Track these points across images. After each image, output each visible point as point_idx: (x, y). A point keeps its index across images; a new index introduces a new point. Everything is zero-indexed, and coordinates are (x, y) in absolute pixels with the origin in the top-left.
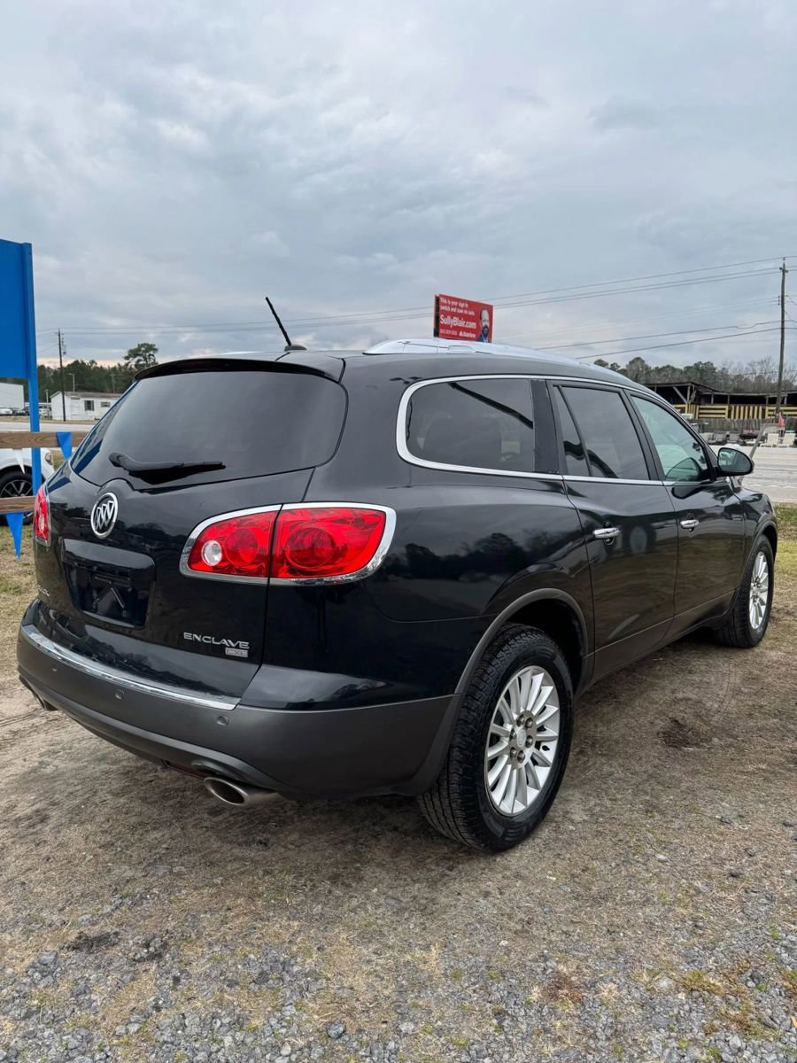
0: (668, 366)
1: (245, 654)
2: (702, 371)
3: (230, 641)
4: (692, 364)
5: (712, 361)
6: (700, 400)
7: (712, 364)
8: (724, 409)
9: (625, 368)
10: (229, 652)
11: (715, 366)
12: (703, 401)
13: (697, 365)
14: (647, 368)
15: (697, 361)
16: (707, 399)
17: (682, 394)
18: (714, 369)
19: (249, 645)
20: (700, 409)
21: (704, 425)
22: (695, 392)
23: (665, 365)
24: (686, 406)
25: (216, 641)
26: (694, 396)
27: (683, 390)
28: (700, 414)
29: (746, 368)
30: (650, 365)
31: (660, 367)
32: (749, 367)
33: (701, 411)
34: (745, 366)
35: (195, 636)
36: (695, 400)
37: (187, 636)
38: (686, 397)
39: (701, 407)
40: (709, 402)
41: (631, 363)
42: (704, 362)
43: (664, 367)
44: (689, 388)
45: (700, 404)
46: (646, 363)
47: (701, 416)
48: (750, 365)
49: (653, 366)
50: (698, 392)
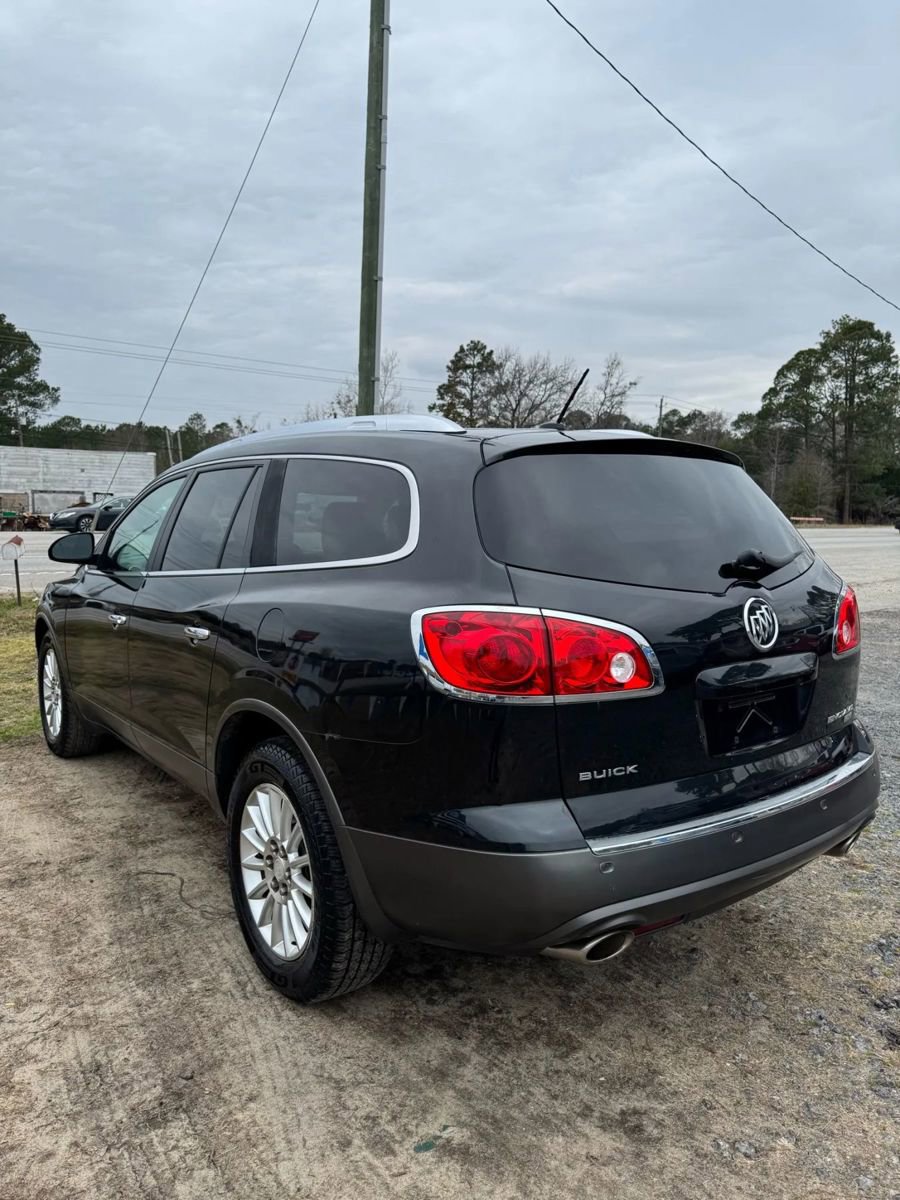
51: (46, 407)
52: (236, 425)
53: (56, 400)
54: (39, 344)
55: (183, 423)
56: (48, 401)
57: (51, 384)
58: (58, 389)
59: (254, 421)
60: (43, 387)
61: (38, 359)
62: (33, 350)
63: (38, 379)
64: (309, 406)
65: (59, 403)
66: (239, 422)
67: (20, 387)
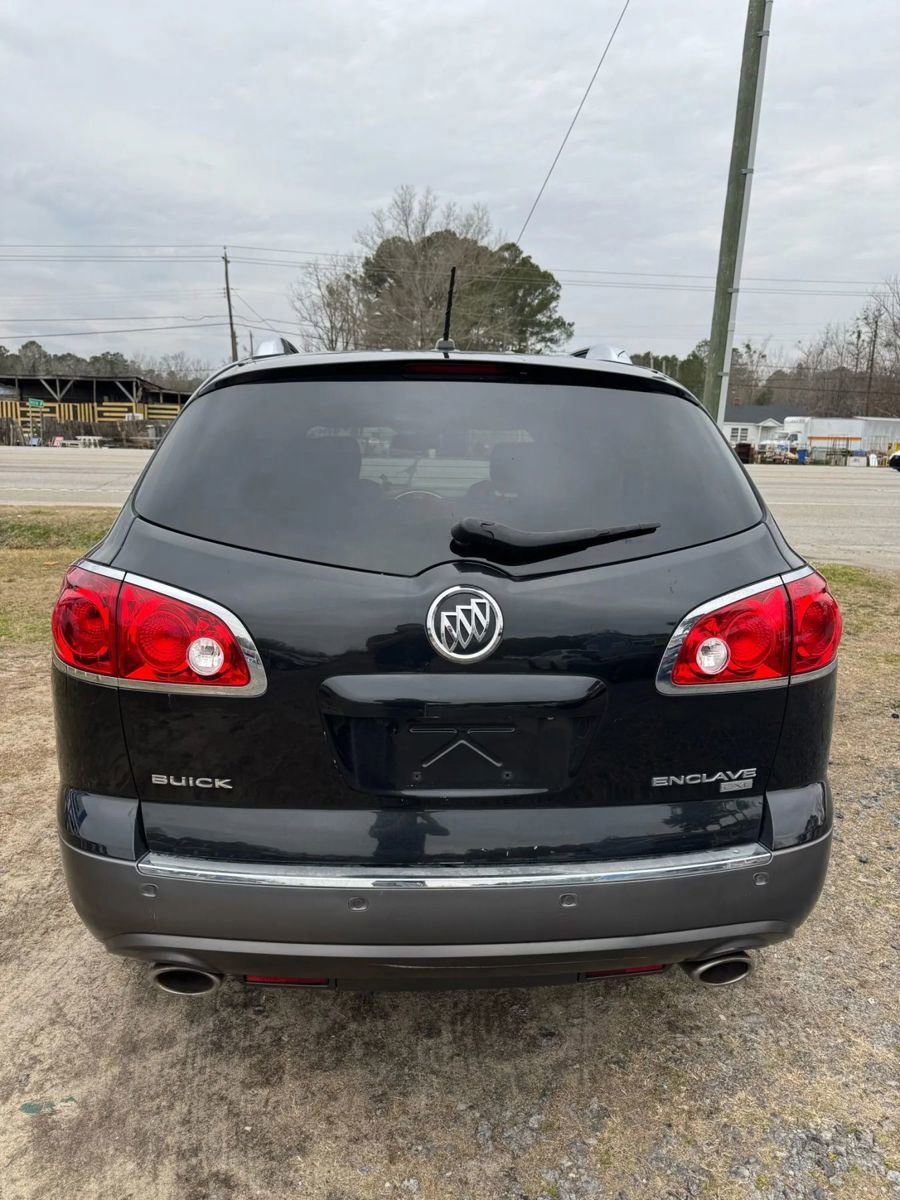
0: (69, 355)
1: (749, 784)
2: (112, 363)
3: (729, 773)
4: (99, 355)
5: (121, 352)
6: (147, 399)
7: (122, 356)
8: (176, 410)
9: (17, 353)
10: (725, 787)
11: (125, 357)
12: (150, 400)
13: (105, 356)
14: (45, 355)
15: (104, 352)
16: (155, 397)
17: (127, 389)
18: (126, 361)
19: (756, 772)
20: (149, 408)
21: (160, 428)
22: (141, 389)
23: (65, 353)
24: (133, 404)
25: (708, 777)
26: (140, 393)
27: (128, 385)
28: (149, 414)
29: (160, 363)
30: (48, 353)
31: (60, 354)
32: (163, 362)
33: (151, 411)
34: (159, 360)
35: (672, 778)
36: (142, 397)
37: (659, 781)
38: (132, 394)
39: (151, 406)
40: (158, 401)
41: (25, 347)
42: (112, 353)
43: (64, 356)
44: (134, 384)
45: (147, 403)
46: (44, 348)
47: (151, 416)
48: (164, 359)
49: (51, 352)
50: (144, 389)
51: (561, 342)
52: (745, 350)
53: (570, 335)
54: (560, 282)
55: (690, 352)
56: (564, 336)
57: (567, 320)
58: (573, 324)
59: (764, 345)
60: (560, 323)
61: (558, 296)
62: (555, 288)
63: (556, 316)
64: (829, 325)
65: (573, 338)
66: (748, 346)
67: (540, 324)
